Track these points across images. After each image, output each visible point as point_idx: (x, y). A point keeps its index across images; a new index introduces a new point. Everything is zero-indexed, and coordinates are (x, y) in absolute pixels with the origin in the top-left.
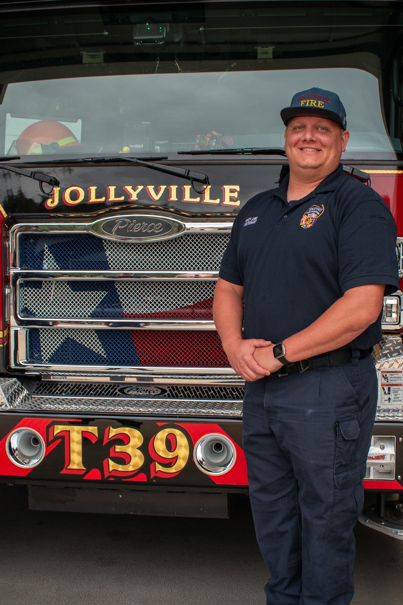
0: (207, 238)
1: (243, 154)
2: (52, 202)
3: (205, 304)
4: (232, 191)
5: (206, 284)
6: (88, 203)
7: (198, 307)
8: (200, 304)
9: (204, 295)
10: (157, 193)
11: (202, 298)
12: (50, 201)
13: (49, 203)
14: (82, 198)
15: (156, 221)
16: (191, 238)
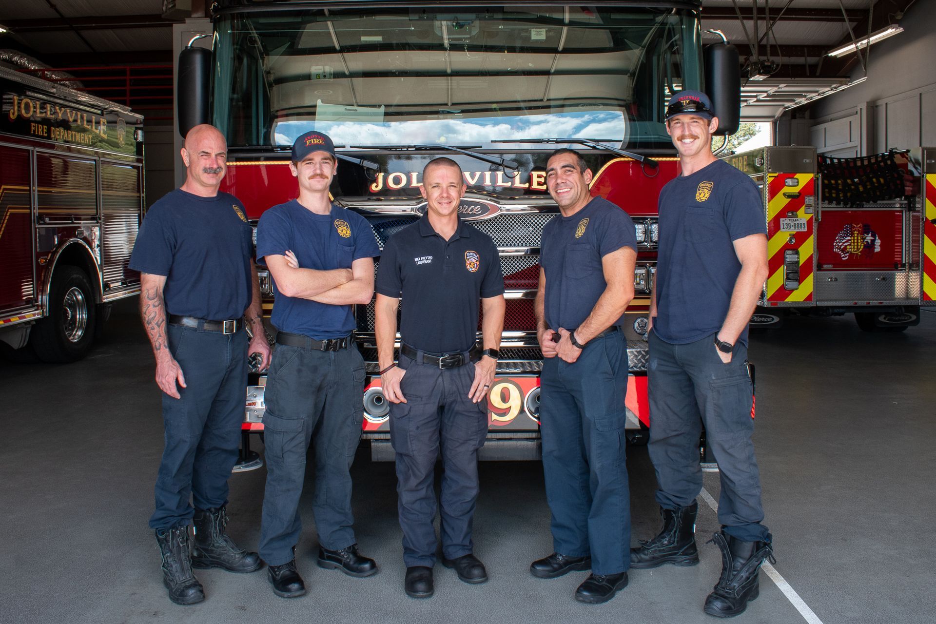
0: (518, 218)
1: (548, 143)
2: (376, 187)
3: (517, 276)
4: (539, 176)
5: (517, 258)
6: (410, 187)
7: (511, 278)
8: (513, 276)
9: (516, 268)
10: (473, 178)
11: (514, 270)
12: (374, 185)
13: (373, 187)
14: (404, 182)
15: (476, 204)
16: (503, 218)
